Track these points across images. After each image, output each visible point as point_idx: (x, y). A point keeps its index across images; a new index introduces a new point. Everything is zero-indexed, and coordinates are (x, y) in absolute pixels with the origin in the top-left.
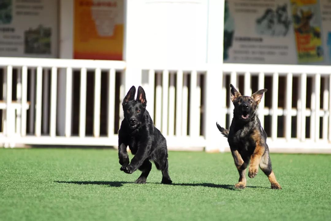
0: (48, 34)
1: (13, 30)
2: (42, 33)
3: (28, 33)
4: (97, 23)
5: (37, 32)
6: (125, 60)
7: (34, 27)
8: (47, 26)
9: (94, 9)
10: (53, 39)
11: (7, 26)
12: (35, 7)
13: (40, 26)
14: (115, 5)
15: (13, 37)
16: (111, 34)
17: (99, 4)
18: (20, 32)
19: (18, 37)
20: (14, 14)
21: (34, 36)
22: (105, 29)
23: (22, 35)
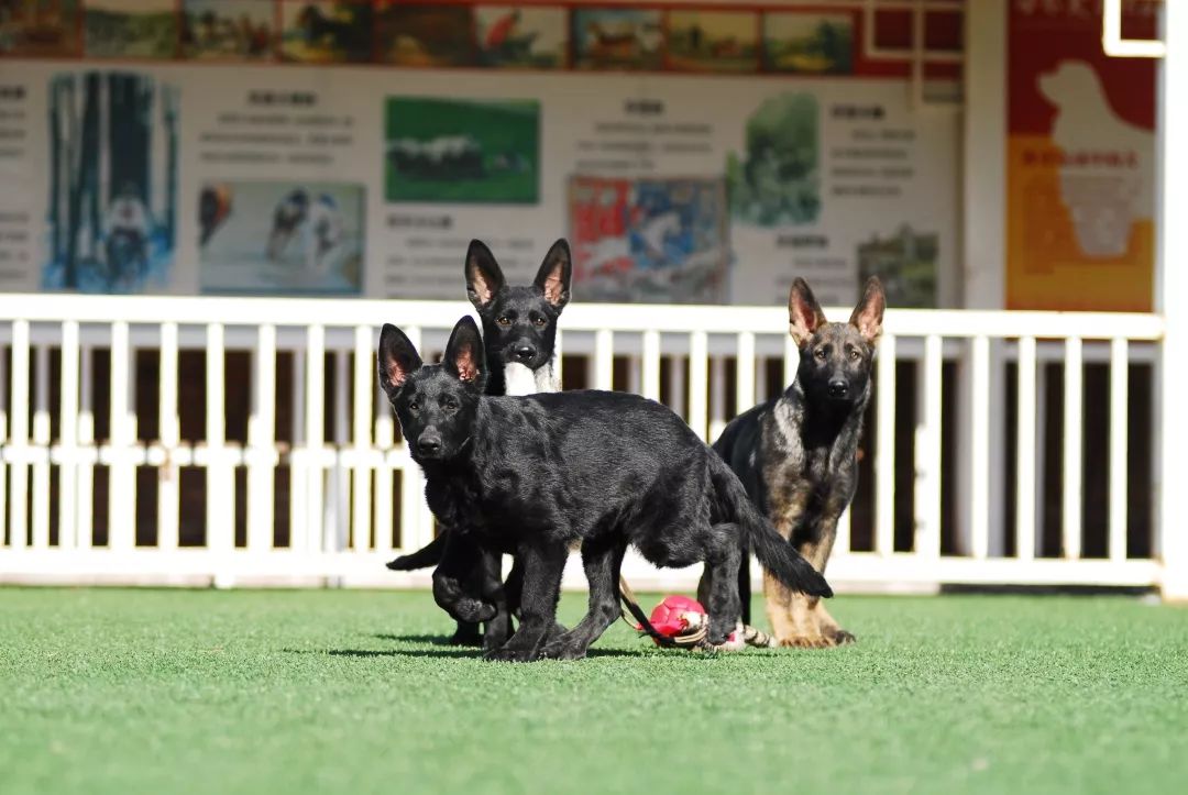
0: (927, 250)
1: (822, 242)
2: (909, 246)
3: (868, 250)
4: (1077, 215)
5: (893, 247)
6: (1162, 313)
7: (887, 233)
8: (922, 227)
9: (1066, 172)
10: (943, 268)
11: (805, 230)
12: (890, 173)
13: (905, 230)
14: (1132, 160)
15: (825, 263)
16: (1121, 248)
17: (1082, 160)
18: (843, 249)
19: (840, 263)
20: (824, 193)
21: (886, 259)
22: (1100, 233)
23: (851, 258)
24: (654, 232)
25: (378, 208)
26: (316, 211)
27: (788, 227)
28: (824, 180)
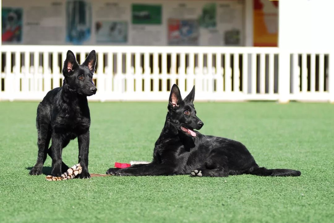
11: (214, 29)
24: (185, 30)
25: (130, 26)
26: (118, 27)
27: (211, 28)
28: (218, 19)
